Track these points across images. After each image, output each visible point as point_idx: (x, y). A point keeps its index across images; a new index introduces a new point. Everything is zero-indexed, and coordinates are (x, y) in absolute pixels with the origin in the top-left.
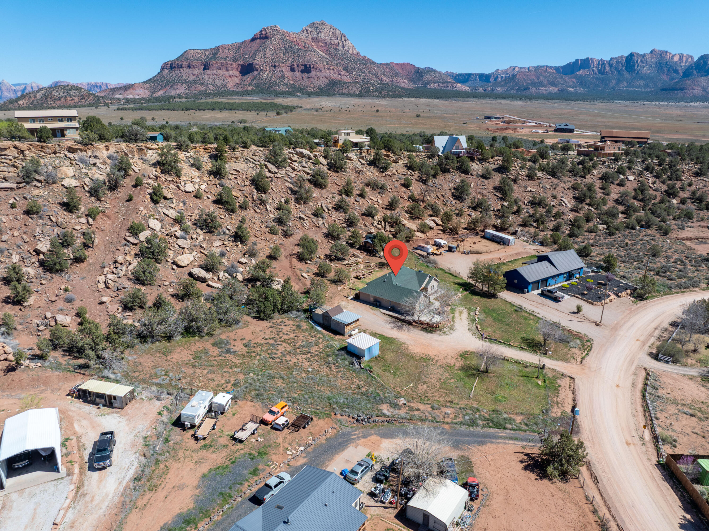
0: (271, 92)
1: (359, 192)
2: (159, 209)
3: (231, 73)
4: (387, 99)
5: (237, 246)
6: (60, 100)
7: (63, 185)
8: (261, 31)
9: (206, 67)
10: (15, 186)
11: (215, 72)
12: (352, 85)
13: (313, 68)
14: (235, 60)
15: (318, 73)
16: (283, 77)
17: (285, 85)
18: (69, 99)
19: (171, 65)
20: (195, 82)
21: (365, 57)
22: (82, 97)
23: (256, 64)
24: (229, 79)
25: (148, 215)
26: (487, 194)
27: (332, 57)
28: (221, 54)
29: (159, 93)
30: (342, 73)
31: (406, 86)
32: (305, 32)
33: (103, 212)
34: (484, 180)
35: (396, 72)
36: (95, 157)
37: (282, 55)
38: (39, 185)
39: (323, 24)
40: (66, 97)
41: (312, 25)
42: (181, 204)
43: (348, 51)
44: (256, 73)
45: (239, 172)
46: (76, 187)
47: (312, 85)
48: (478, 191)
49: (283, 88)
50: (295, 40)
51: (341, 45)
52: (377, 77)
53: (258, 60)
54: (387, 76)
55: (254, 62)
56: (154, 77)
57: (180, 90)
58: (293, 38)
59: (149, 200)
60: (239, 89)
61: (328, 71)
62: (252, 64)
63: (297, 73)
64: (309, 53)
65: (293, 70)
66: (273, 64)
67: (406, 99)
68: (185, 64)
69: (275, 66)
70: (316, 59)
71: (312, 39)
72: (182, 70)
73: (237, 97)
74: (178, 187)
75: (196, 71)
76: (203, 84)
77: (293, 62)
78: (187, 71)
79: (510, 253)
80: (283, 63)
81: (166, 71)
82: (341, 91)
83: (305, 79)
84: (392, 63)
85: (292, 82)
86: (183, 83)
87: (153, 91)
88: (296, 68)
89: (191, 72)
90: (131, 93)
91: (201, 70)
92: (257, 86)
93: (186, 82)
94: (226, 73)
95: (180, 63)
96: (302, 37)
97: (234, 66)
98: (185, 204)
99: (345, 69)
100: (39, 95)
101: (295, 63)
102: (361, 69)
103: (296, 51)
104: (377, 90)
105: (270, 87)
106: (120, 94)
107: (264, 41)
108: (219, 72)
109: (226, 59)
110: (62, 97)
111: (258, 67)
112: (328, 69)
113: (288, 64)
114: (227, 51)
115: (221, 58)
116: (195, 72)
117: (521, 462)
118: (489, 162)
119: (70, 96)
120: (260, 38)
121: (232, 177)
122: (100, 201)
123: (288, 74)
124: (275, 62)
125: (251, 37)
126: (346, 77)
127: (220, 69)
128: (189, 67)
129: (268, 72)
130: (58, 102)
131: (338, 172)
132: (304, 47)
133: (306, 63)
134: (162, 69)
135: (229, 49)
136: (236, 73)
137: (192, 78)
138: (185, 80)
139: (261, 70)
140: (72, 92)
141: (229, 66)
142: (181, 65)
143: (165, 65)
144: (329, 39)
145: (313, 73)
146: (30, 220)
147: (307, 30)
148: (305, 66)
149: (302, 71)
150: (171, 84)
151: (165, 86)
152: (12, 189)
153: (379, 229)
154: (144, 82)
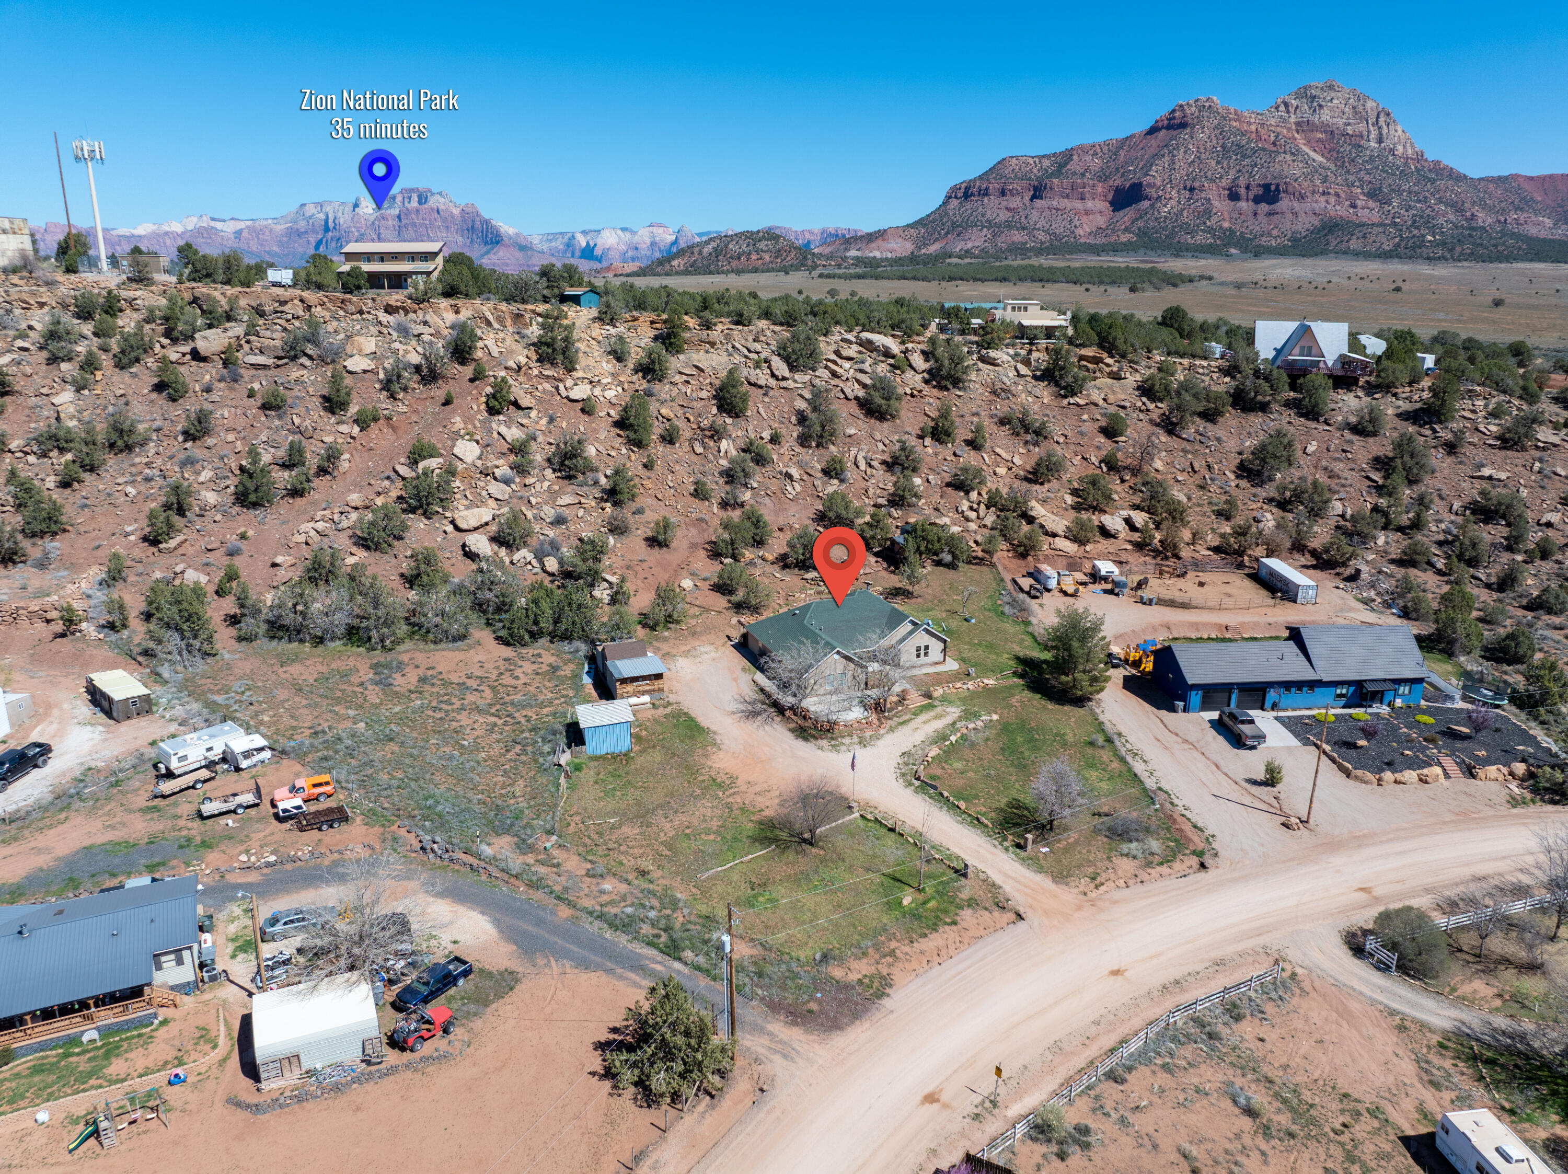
0: (1169, 247)
1: (969, 436)
2: (494, 425)
3: (1090, 204)
4: (1466, 264)
5: (603, 509)
6: (739, 258)
7: (345, 367)
8: (1174, 111)
9: (1038, 192)
10: (270, 362)
11: (1055, 203)
12: (1375, 230)
13: (1286, 192)
14: (1103, 177)
15: (1296, 204)
16: (1208, 213)
17: (1210, 230)
18: (754, 256)
19: (967, 189)
20: (1009, 225)
21: (1438, 162)
22: (778, 253)
23: (1149, 185)
24: (1084, 219)
25: (462, 432)
26: (1347, 474)
27: (1342, 166)
28: (1075, 165)
29: (933, 248)
30: (1359, 203)
31: (1543, 234)
32: (1282, 108)
33: (389, 418)
34: (1355, 438)
35: (1523, 199)
36: (425, 323)
37: (1213, 163)
38: (308, 363)
39: (1331, 88)
40: (749, 254)
41: (1304, 93)
42: (544, 421)
43: (1392, 151)
44: (1146, 203)
45: (702, 370)
46: (365, 371)
47: (1275, 232)
48: (1324, 463)
49: (1201, 238)
50: (1253, 128)
51: (1374, 134)
52: (1460, 210)
53: (1156, 175)
54: (1490, 210)
55: (1146, 180)
56: (928, 216)
57: (976, 240)
58: (1249, 124)
59: (483, 407)
60: (1099, 241)
61: (1322, 199)
62: (1140, 184)
63: (1243, 204)
64: (1280, 158)
65: (1234, 196)
66: (1188, 184)
67: (1521, 265)
68: (994, 186)
69: (1192, 190)
70: (1295, 170)
71: (1298, 124)
72: (986, 199)
73: (1084, 256)
74: (557, 388)
75: (1015, 202)
76: (1024, 229)
77: (1237, 178)
78: (997, 201)
79: (1271, 620)
80: (1212, 180)
81: (955, 202)
82: (1344, 246)
83: (1261, 217)
84: (1515, 177)
85: (1226, 225)
86: (983, 227)
87: (922, 243)
88: (1243, 191)
89: (1004, 204)
90: (878, 249)
91: (1027, 199)
92: (1142, 233)
93: (990, 224)
94: (1079, 205)
95: (984, 186)
96: (1272, 121)
97: (1100, 190)
98: (551, 420)
99: (1371, 195)
100: (707, 250)
101: (1242, 182)
102: (1416, 193)
103: (1249, 152)
104: (1443, 244)
105: (1172, 234)
106: (858, 250)
107: (1175, 133)
108: (1065, 203)
109: (1083, 175)
110: (744, 252)
111: (1153, 192)
112: (1324, 193)
113: (1224, 182)
114: (1088, 158)
115: (1074, 173)
116: (1012, 205)
117: (614, 1030)
118: (1395, 395)
119: (757, 252)
120: (1169, 127)
121: (678, 378)
122: (395, 399)
123: (1221, 205)
124: (1194, 180)
125: (1147, 126)
126: (1369, 212)
127: (1068, 197)
128: (1003, 193)
129: (1173, 202)
130: (734, 263)
131: (947, 389)
132: (1274, 144)
133: (1268, 181)
134: (949, 197)
135: (1095, 154)
136: (1101, 205)
137: (1004, 216)
138: (989, 221)
139: (1159, 198)
140: (762, 245)
141: (1088, 189)
142: (987, 189)
143: (955, 189)
144: (1341, 122)
145: (1284, 204)
146: (263, 418)
147: (1286, 104)
148: (1267, 187)
149: (1257, 200)
150: (959, 228)
151: (948, 233)
152: (265, 367)
153: (967, 519)
154: (908, 226)
